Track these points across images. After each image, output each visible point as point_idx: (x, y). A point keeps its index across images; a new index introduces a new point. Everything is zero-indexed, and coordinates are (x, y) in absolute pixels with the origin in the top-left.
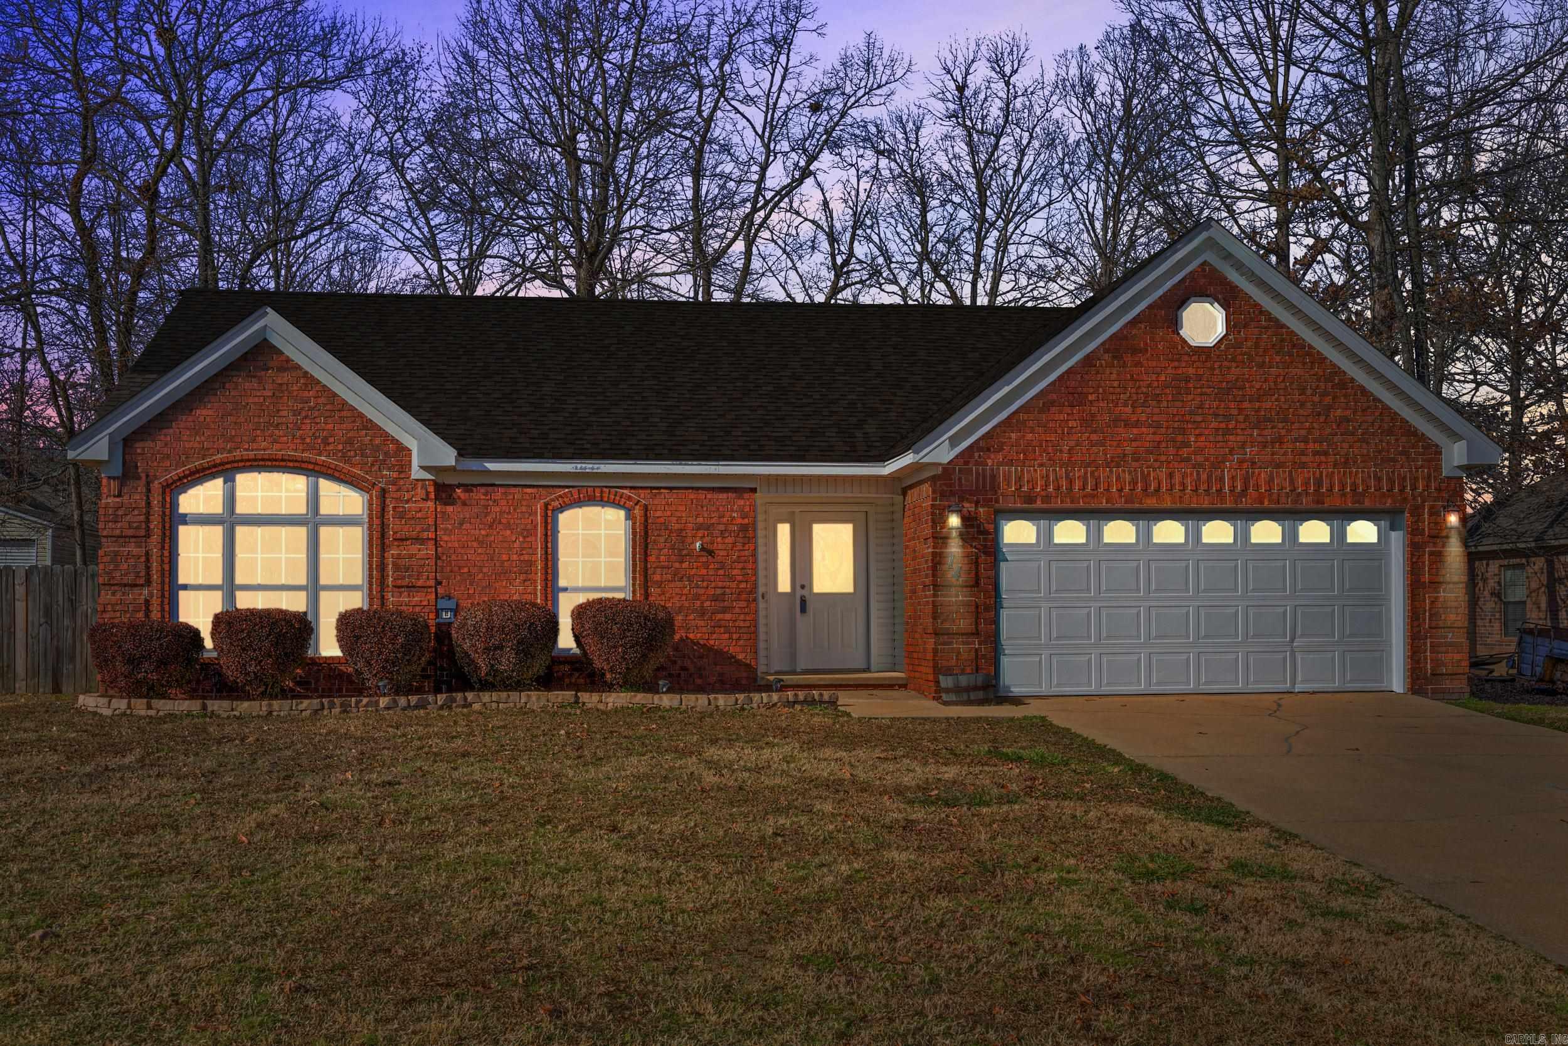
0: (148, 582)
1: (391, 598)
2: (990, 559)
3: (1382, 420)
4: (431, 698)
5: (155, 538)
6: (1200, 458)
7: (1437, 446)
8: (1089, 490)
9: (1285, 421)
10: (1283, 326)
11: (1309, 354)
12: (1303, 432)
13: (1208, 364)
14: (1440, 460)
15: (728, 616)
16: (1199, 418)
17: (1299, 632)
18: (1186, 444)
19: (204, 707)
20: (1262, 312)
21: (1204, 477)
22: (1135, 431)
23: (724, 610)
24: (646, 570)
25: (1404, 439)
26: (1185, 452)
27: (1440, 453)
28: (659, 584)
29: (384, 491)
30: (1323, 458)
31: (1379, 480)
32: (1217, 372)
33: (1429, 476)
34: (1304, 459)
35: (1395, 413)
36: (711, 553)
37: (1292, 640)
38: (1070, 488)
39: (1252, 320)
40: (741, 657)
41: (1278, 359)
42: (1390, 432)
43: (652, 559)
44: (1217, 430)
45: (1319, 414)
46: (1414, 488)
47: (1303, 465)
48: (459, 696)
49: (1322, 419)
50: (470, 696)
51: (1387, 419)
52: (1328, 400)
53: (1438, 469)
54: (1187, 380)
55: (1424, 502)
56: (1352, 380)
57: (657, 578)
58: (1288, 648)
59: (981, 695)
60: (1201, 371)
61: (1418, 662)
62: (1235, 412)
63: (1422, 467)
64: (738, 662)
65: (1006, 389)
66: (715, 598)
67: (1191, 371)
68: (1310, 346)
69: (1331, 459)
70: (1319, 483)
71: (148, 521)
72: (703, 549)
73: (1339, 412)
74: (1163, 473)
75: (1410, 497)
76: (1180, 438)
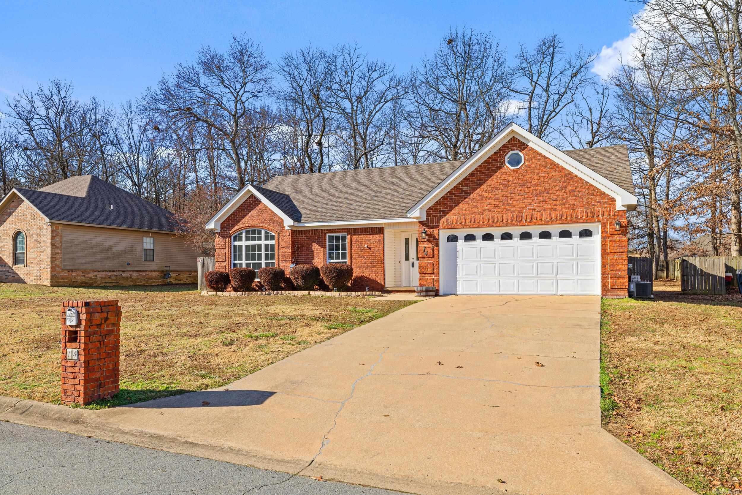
0: (226, 261)
1: (281, 264)
2: (437, 248)
3: (589, 190)
4: (272, 292)
5: (227, 249)
6: (513, 209)
7: (614, 198)
8: (472, 223)
9: (548, 193)
10: (547, 158)
11: (558, 167)
12: (555, 197)
13: (517, 175)
14: (615, 204)
15: (375, 268)
16: (513, 195)
17: (559, 272)
18: (508, 204)
19: (217, 294)
20: (538, 153)
21: (515, 216)
22: (489, 201)
23: (374, 267)
24: (351, 254)
25: (599, 197)
26: (508, 207)
27: (615, 201)
28: (355, 259)
29: (279, 233)
30: (563, 206)
31: (587, 213)
32: (520, 177)
33: (610, 210)
34: (555, 207)
35: (595, 187)
36: (370, 248)
37: (556, 275)
38: (466, 223)
39: (534, 157)
40: (379, 281)
41: (545, 170)
42: (592, 194)
43: (353, 251)
44: (520, 198)
45: (562, 190)
46: (603, 215)
47: (555, 209)
48: (280, 292)
49: (563, 191)
50: (283, 292)
51: (591, 189)
52: (565, 184)
53: (614, 207)
54: (509, 181)
55: (607, 221)
56: (576, 175)
57: (354, 257)
58: (554, 279)
59: (424, 293)
60: (514, 178)
61: (605, 284)
62: (527, 191)
63: (607, 207)
64: (378, 283)
65: (439, 190)
66: (371, 263)
67: (510, 178)
68: (558, 164)
69: (567, 206)
70: (562, 216)
71: (225, 244)
72: (367, 247)
73: (570, 188)
74: (500, 216)
75: (601, 219)
76: (506, 202)
